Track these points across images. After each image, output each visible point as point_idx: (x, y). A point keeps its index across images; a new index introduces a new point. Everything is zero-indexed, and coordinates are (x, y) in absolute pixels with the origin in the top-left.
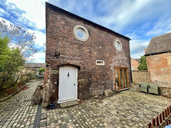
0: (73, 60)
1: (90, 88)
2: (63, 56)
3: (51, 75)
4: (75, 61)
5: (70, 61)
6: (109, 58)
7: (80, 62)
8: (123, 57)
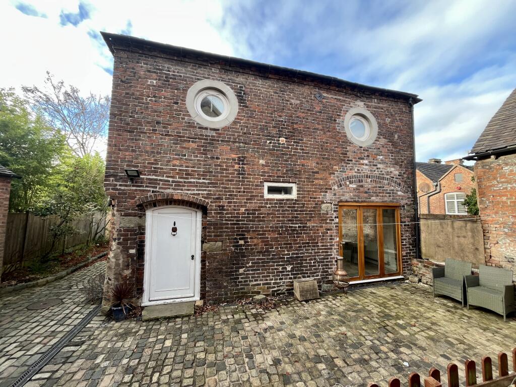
0: (184, 186)
1: (241, 271)
2: (154, 177)
3: (121, 231)
4: (188, 190)
5: (174, 189)
6: (317, 173)
7: (205, 192)
8: (379, 166)
